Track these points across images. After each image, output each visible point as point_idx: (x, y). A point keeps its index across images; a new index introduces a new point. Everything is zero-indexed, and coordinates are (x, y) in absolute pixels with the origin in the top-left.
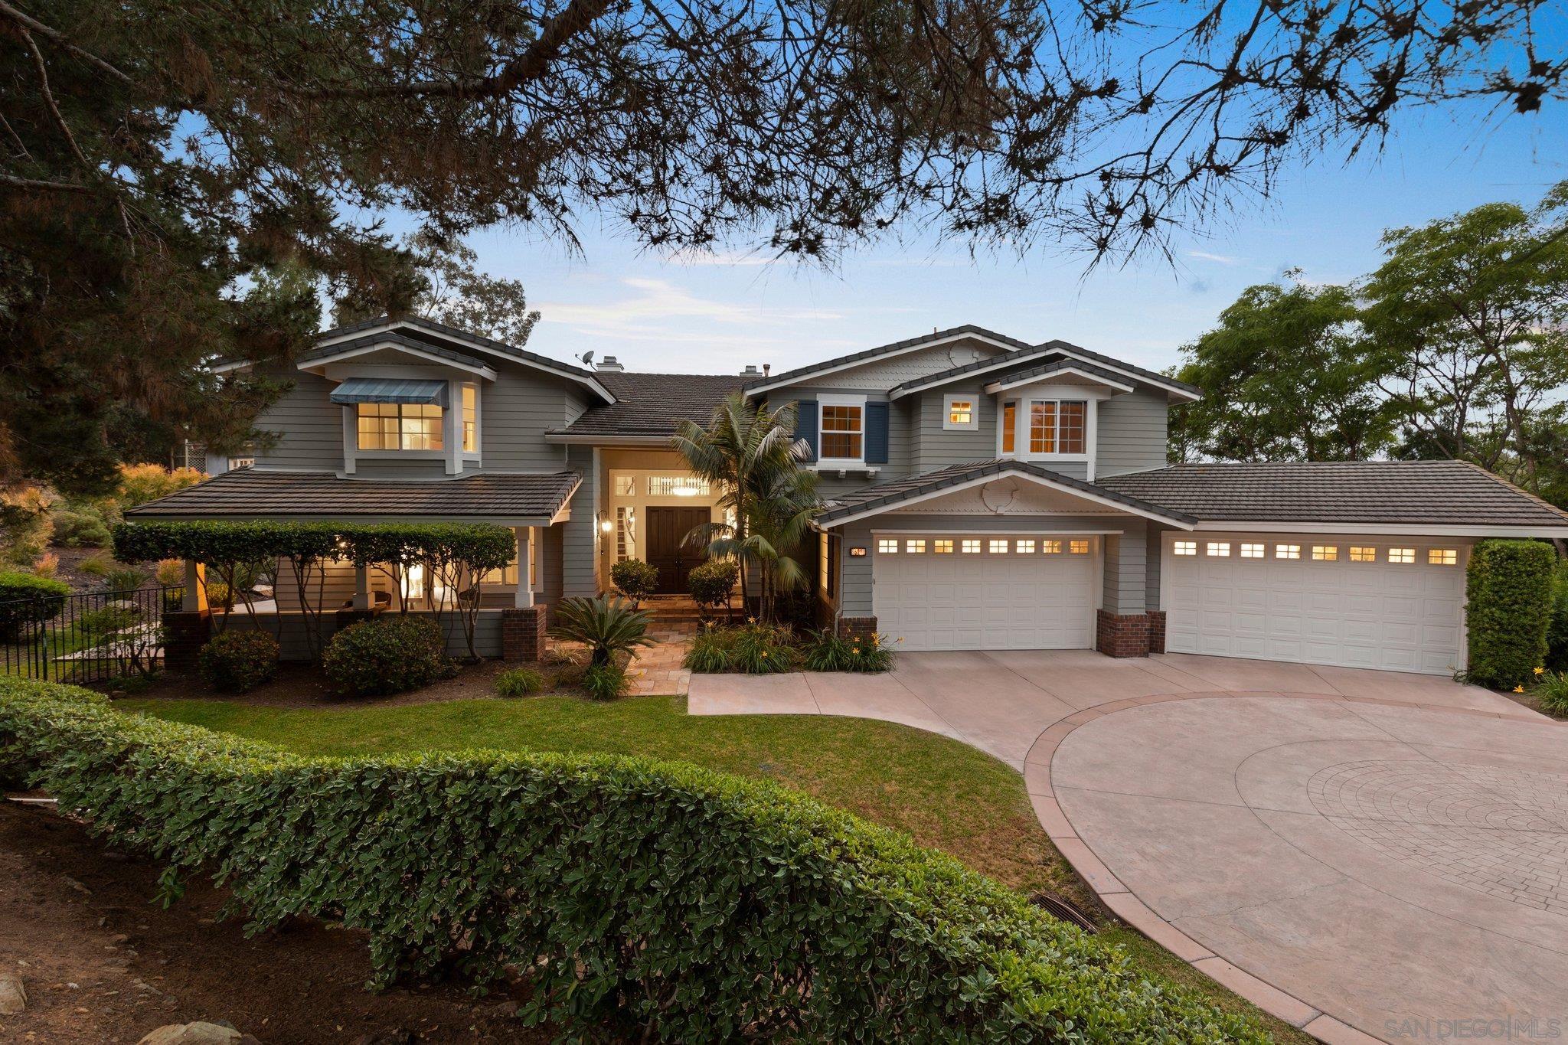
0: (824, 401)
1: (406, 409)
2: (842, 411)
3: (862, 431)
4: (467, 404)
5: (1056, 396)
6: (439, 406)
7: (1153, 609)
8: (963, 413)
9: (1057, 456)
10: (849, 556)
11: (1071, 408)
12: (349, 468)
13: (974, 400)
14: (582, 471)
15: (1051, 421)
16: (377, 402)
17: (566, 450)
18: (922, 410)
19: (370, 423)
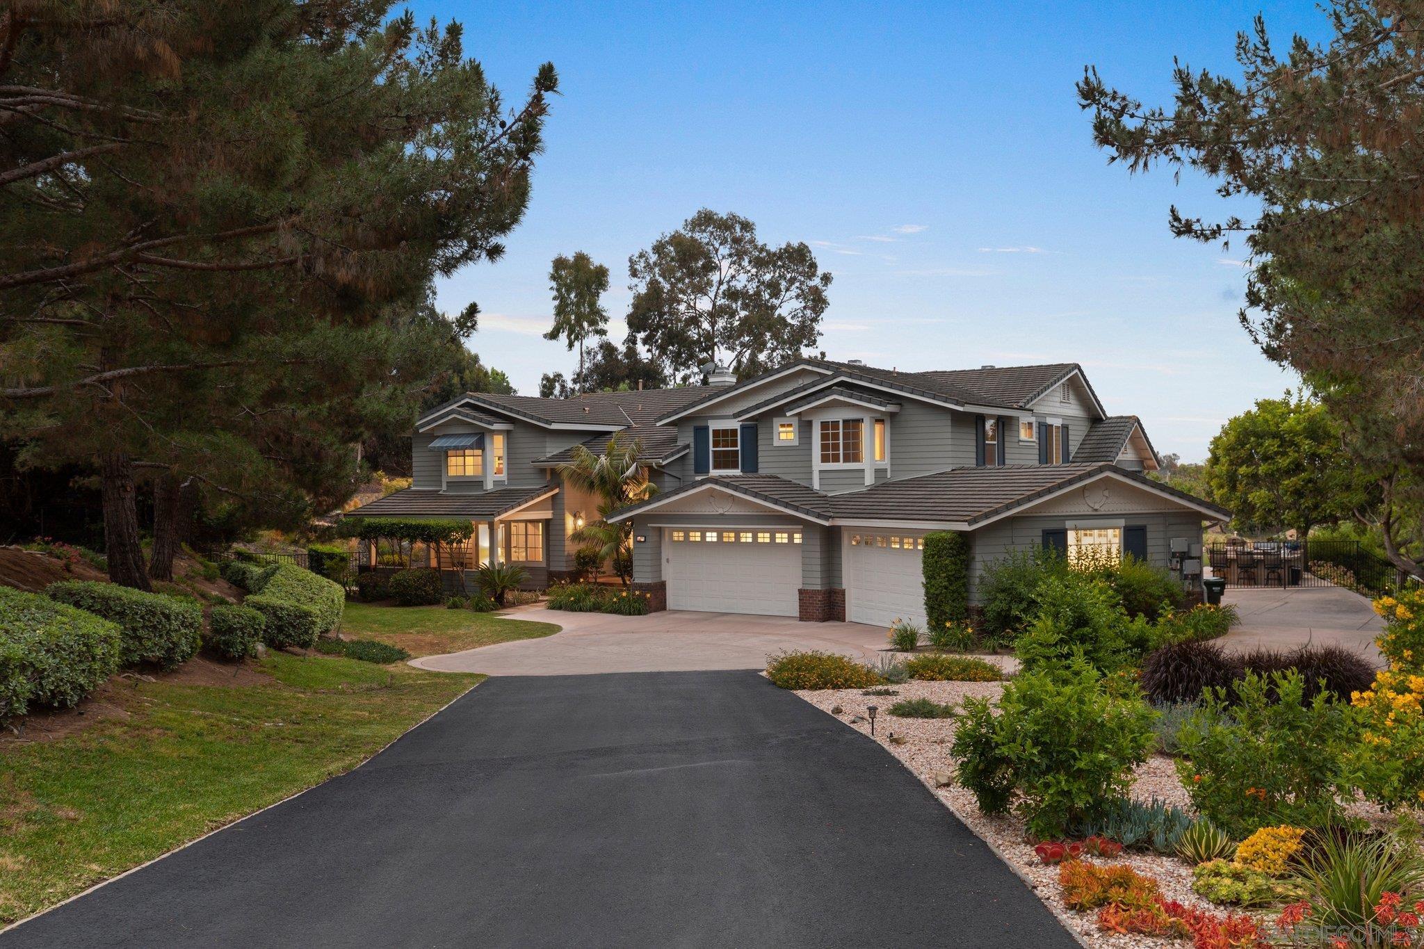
0: (714, 425)
1: (467, 452)
2: (725, 432)
3: (739, 448)
4: (497, 446)
5: (839, 416)
6: (478, 448)
7: (837, 587)
8: (787, 432)
9: (841, 465)
10: (636, 542)
11: (852, 426)
12: (444, 487)
13: (795, 421)
14: (558, 486)
15: (836, 437)
16: (456, 448)
17: (548, 472)
18: (760, 431)
19: (452, 461)
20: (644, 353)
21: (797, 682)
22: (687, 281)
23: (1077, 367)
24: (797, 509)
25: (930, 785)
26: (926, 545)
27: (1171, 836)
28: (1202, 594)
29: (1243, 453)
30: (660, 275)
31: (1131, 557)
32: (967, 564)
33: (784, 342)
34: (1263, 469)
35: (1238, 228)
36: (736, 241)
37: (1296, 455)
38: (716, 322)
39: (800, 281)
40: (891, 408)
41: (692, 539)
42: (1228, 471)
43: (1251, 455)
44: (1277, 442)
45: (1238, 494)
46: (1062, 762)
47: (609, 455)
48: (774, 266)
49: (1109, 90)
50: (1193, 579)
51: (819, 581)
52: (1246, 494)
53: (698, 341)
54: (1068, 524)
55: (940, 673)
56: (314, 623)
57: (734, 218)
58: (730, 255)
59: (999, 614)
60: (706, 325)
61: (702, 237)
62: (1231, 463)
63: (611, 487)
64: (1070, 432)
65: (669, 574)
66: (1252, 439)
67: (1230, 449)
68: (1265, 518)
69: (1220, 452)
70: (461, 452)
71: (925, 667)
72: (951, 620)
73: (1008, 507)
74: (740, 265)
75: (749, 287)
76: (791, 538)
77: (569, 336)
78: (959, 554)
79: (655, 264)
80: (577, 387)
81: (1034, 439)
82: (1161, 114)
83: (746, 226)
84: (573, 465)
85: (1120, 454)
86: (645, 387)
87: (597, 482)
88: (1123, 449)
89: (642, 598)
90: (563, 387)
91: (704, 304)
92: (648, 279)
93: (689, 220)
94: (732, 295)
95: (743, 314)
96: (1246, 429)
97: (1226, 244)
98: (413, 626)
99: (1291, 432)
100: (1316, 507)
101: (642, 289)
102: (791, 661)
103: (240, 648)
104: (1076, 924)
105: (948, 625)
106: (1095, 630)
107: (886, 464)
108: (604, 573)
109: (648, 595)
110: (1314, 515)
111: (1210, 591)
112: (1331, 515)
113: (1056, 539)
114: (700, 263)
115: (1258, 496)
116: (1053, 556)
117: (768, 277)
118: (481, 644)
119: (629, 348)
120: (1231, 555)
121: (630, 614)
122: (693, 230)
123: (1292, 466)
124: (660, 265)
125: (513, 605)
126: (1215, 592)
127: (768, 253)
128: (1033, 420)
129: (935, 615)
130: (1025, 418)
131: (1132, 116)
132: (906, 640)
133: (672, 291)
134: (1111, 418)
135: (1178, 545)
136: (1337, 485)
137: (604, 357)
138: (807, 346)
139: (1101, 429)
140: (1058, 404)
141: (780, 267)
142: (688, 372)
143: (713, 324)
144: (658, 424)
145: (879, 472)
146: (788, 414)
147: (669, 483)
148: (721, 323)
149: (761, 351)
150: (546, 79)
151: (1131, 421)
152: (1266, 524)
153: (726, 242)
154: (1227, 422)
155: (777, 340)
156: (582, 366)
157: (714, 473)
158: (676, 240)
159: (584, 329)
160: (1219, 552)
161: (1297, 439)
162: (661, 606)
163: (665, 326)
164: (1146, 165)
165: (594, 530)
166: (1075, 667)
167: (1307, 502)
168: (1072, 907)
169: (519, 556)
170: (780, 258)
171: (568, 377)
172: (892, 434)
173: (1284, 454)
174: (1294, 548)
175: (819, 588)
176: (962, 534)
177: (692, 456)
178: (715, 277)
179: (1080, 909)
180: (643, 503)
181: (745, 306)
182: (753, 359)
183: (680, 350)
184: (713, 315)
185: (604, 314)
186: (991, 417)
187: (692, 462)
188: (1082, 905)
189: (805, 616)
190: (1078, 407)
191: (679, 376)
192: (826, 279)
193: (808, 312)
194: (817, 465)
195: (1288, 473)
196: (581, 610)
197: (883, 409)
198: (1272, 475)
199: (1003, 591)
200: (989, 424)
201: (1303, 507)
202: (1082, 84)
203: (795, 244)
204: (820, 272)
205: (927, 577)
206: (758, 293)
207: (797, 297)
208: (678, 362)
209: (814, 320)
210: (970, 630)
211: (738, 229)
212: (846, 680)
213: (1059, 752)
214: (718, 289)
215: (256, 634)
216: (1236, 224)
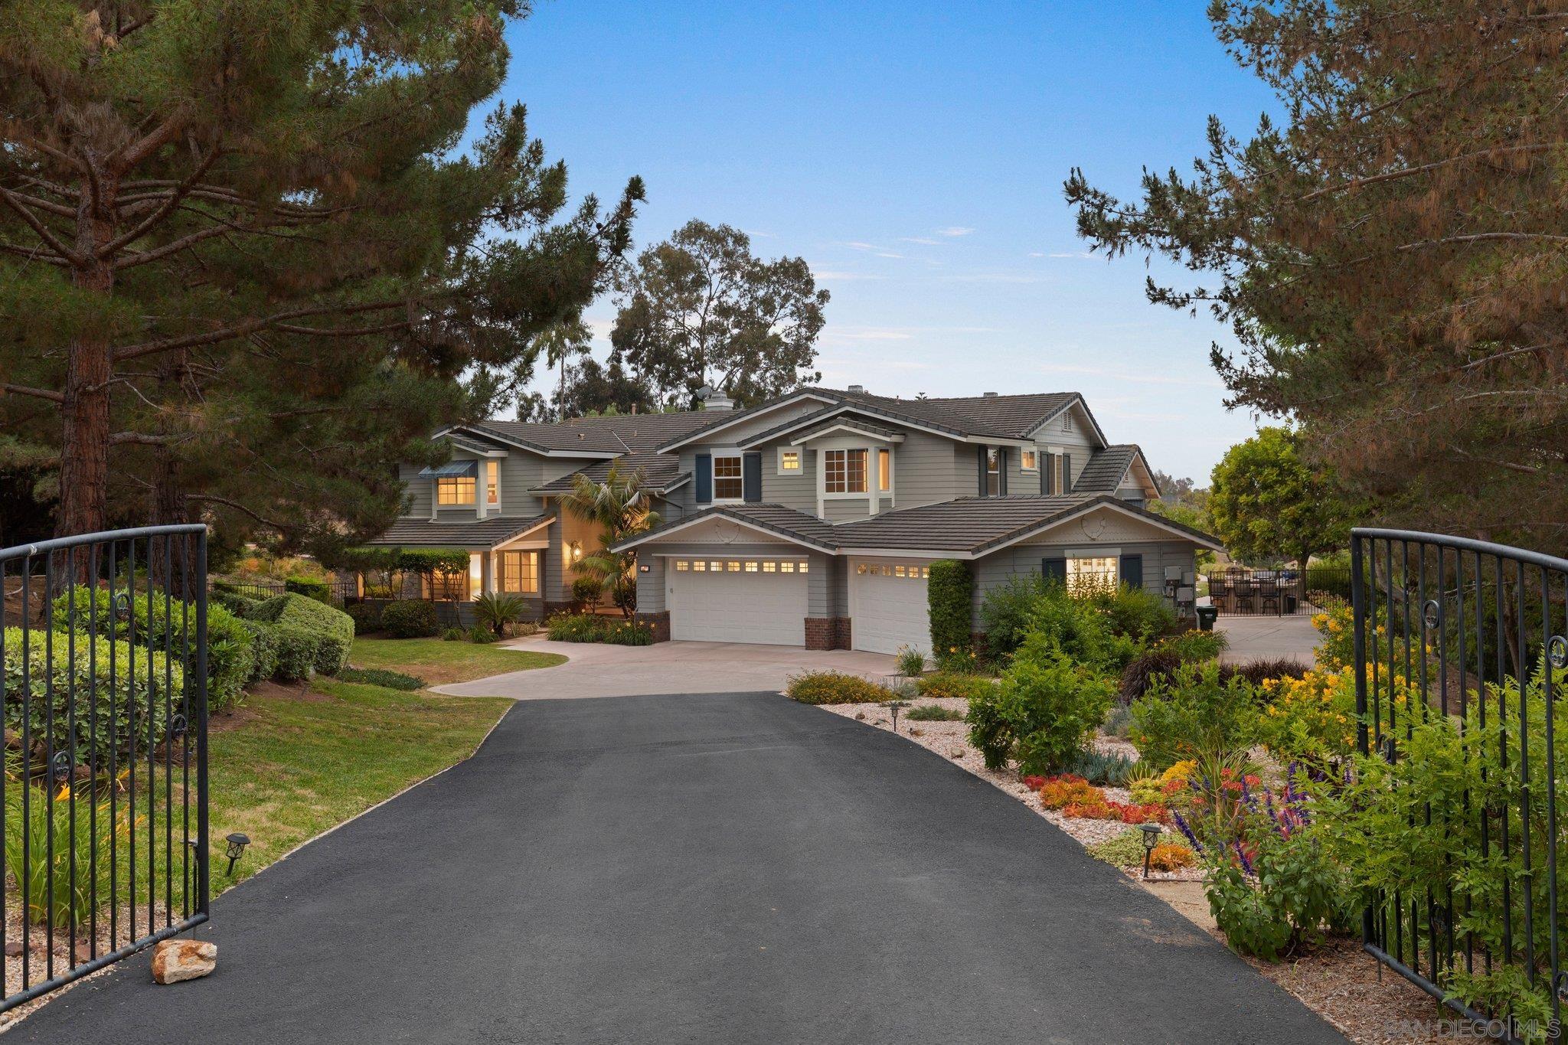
0: (716, 454)
1: (459, 480)
2: (728, 461)
3: (742, 477)
4: (491, 473)
5: (844, 445)
6: (471, 476)
7: (842, 616)
8: (791, 461)
9: (846, 495)
10: (640, 572)
11: (856, 455)
12: (435, 516)
13: (800, 450)
14: (555, 514)
15: (841, 466)
16: (448, 476)
17: (545, 501)
18: (763, 460)
19: (443, 488)
20: (629, 372)
21: (819, 698)
22: (675, 296)
23: (1079, 396)
24: (803, 538)
25: (948, 757)
26: (931, 573)
27: (1120, 774)
28: (1195, 620)
29: (1243, 482)
30: (646, 289)
31: (1126, 584)
32: (971, 592)
33: (778, 362)
34: (1262, 498)
35: (1203, 298)
36: (728, 254)
37: (1295, 484)
38: (705, 339)
39: (795, 297)
40: (895, 439)
41: (696, 569)
42: (1228, 499)
43: (1252, 484)
44: (1276, 471)
45: (1238, 523)
46: (1044, 723)
47: (610, 483)
48: (769, 280)
49: (1090, 188)
50: (1186, 607)
51: (825, 610)
52: (1246, 523)
53: (688, 360)
54: (1067, 553)
55: (947, 690)
56: (341, 651)
57: (727, 231)
58: (722, 270)
59: (1001, 639)
60: (695, 344)
61: (692, 250)
62: (1232, 492)
63: (611, 516)
64: (1072, 461)
65: (672, 604)
66: (1252, 468)
67: (1231, 478)
68: (1265, 547)
69: (1221, 480)
70: (452, 480)
71: (933, 685)
72: (955, 646)
73: (1010, 537)
74: (732, 280)
75: (741, 303)
76: (796, 568)
77: (550, 354)
78: (963, 582)
79: (641, 277)
80: (557, 408)
81: (1036, 468)
82: (1134, 209)
83: (741, 240)
84: (573, 494)
85: (1121, 483)
86: (639, 412)
87: (598, 511)
88: (1123, 478)
89: (646, 629)
90: (542, 408)
91: (693, 321)
92: (634, 292)
93: (679, 230)
94: (724, 311)
95: (736, 331)
96: (1246, 458)
97: (1194, 311)
98: (414, 657)
99: (1289, 461)
100: (1314, 535)
101: (628, 304)
102: (812, 679)
103: (298, 670)
104: (1049, 816)
105: (953, 650)
106: (1081, 643)
107: (890, 493)
108: (602, 604)
109: (653, 625)
110: (1312, 544)
111: (1203, 618)
112: (1328, 544)
113: (1055, 568)
114: (690, 277)
115: (1258, 525)
116: (1053, 584)
117: (761, 293)
118: (490, 674)
119: (613, 367)
120: (1230, 584)
121: (634, 644)
122: (682, 242)
123: (1291, 495)
124: (646, 278)
125: (511, 636)
126: (1207, 618)
127: (762, 267)
128: (1034, 449)
129: (940, 641)
130: (1026, 448)
131: (1110, 211)
132: (913, 665)
133: (659, 306)
134: (1113, 447)
135: (1172, 573)
136: (1333, 514)
137: (586, 375)
138: (801, 366)
139: (1103, 457)
140: (1059, 433)
141: (774, 283)
142: (675, 392)
143: (702, 342)
144: (659, 452)
145: (884, 502)
146: (793, 443)
147: (670, 513)
148: (711, 341)
149: (755, 372)
150: (635, 189)
151: (1133, 450)
152: (1266, 553)
153: (717, 255)
154: (1229, 450)
155: (770, 359)
156: (563, 387)
157: (717, 502)
158: (664, 251)
159: (564, 345)
160: (1217, 581)
161: (1295, 468)
162: (664, 636)
163: (652, 344)
164: (1122, 250)
165: (595, 561)
166: (1054, 657)
167: (1304, 532)
168: (1048, 808)
169: (512, 587)
170: (775, 273)
171: (548, 397)
172: (896, 464)
173: (1283, 483)
174: (1292, 576)
175: (825, 617)
176: (965, 562)
177: (694, 485)
178: (705, 293)
179: (1052, 808)
180: (645, 533)
181: (737, 325)
182: (744, 380)
183: (667, 369)
184: (704, 332)
185: (587, 330)
186: (992, 447)
187: (694, 490)
188: (1054, 806)
189: (811, 644)
190: (1080, 436)
191: (666, 397)
192: (824, 296)
193: (803, 330)
194: (822, 494)
195: (1289, 501)
196: (583, 641)
197: (887, 439)
198: (1272, 503)
199: (1004, 617)
200: (991, 453)
201: (1301, 536)
202: (1068, 183)
203: (792, 259)
204: (817, 289)
205: (932, 605)
206: (751, 310)
207: (792, 314)
208: (665, 381)
209: (809, 339)
210: (973, 655)
211: (731, 243)
212: (863, 695)
213: (1042, 716)
214: (708, 305)
215: (311, 657)
216: (1202, 294)
